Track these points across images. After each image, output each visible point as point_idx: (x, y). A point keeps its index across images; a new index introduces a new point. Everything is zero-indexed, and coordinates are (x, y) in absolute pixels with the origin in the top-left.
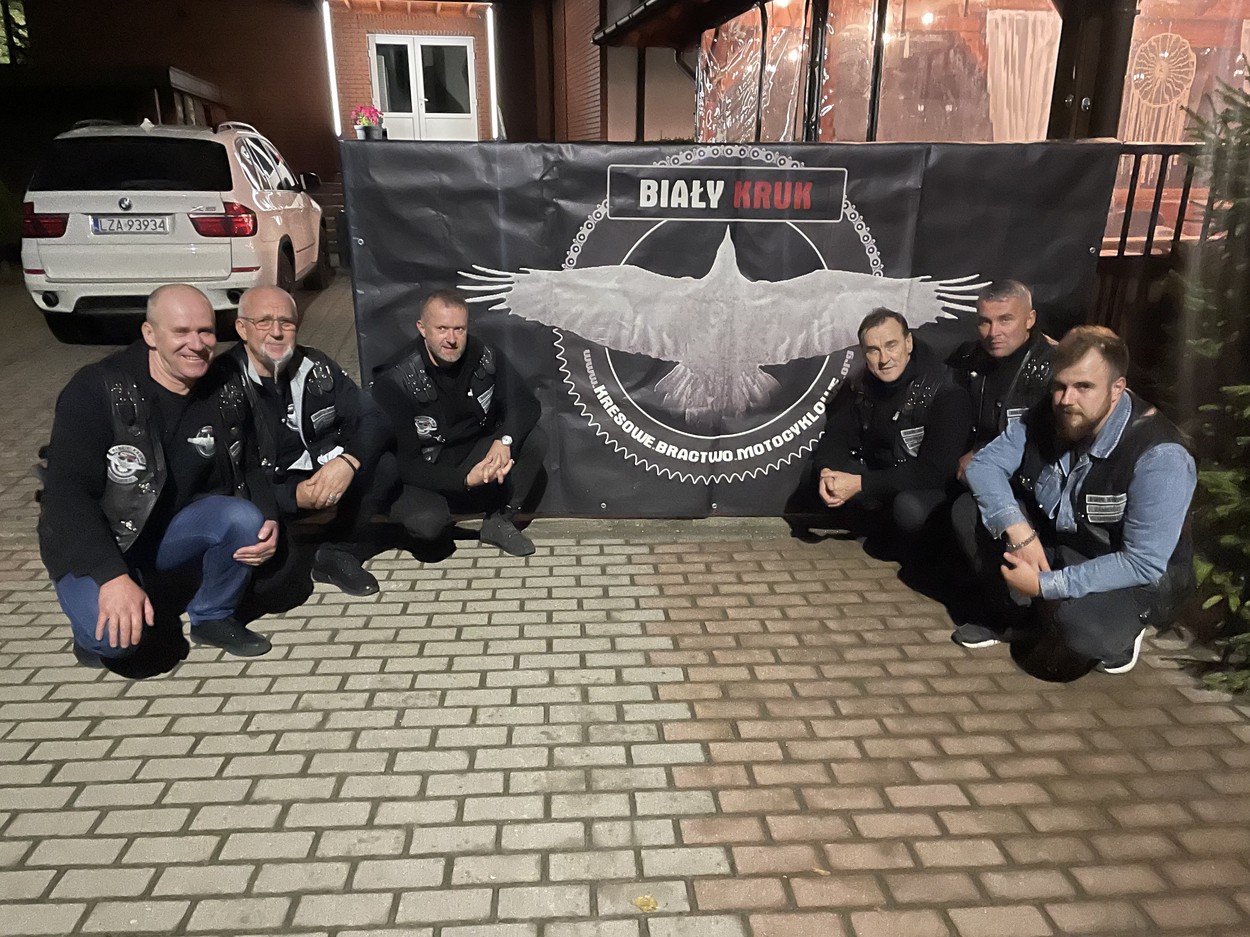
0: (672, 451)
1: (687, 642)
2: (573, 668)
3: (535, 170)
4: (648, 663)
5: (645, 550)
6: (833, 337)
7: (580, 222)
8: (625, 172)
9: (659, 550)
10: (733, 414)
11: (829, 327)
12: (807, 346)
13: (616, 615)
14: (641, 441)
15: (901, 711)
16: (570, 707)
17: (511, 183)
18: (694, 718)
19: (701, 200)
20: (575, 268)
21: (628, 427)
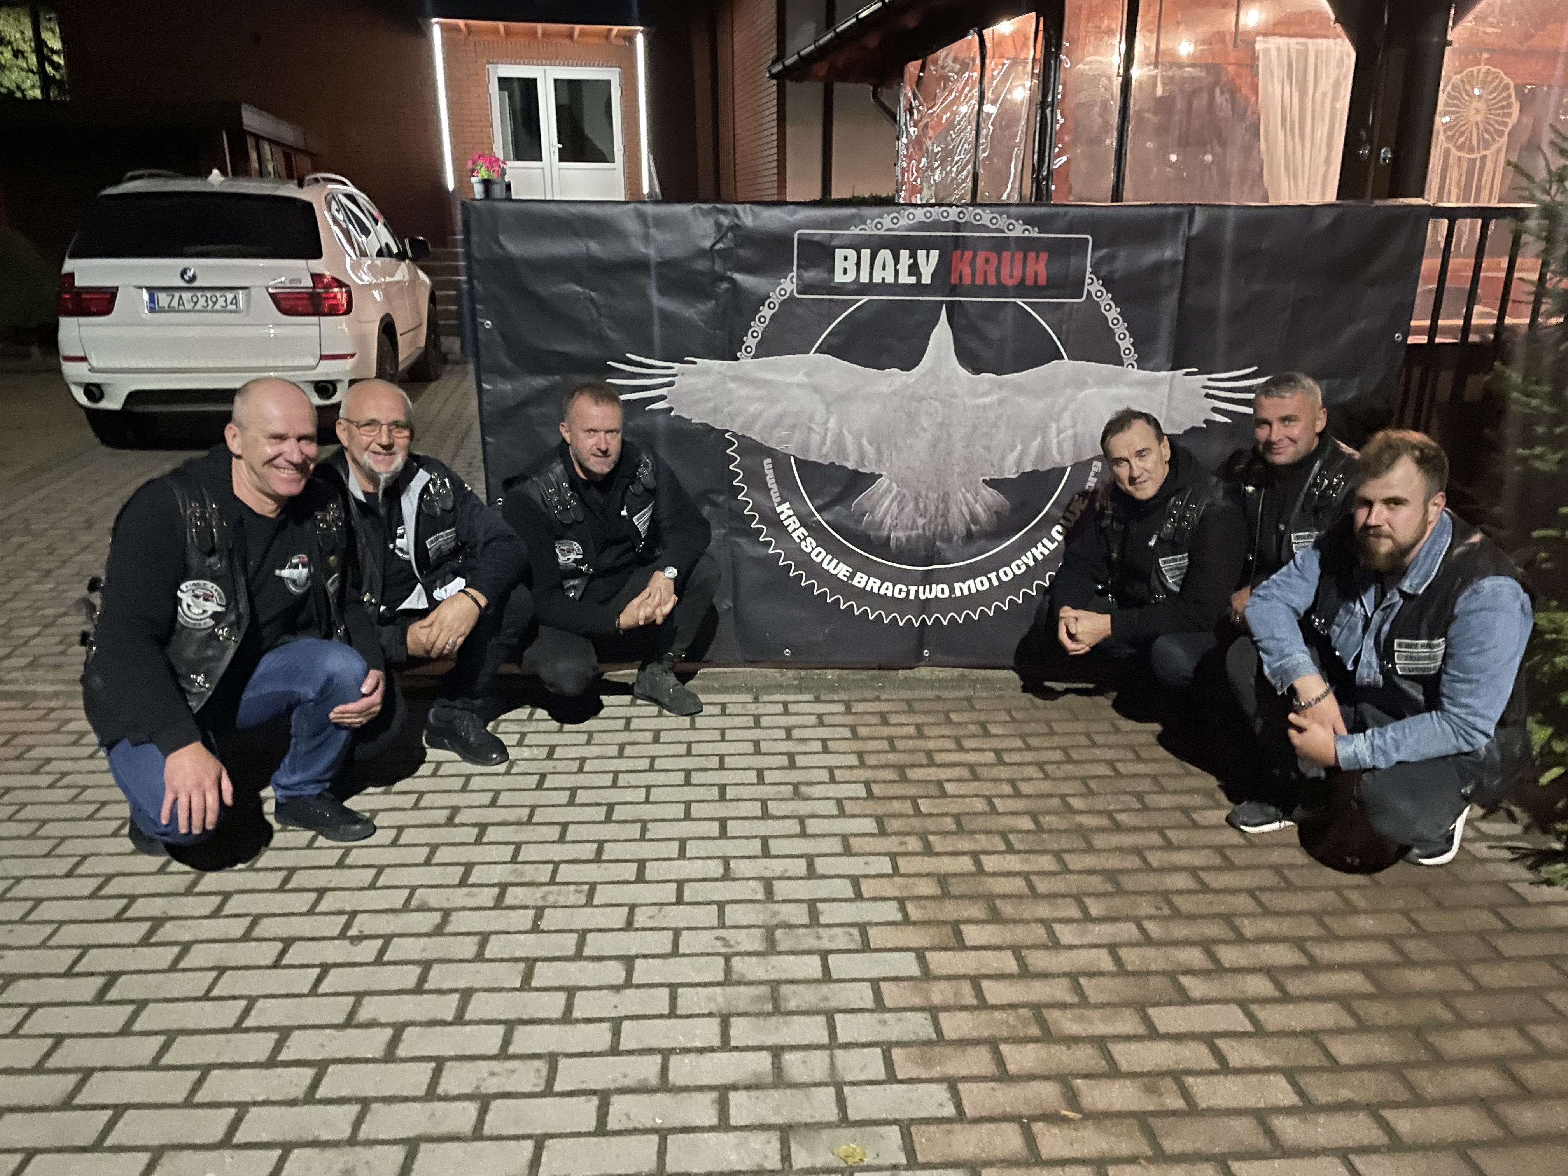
0: (874, 584)
1: (895, 825)
2: (754, 857)
3: (704, 237)
4: (848, 851)
5: (841, 708)
6: (1075, 444)
7: (762, 300)
8: (816, 239)
9: (859, 707)
10: (948, 539)
11: (1070, 432)
12: (1043, 453)
13: (803, 789)
14: (834, 572)
15: (1166, 911)
16: (750, 906)
17: (674, 252)
18: (906, 921)
19: (910, 274)
20: (753, 357)
21: (819, 555)
